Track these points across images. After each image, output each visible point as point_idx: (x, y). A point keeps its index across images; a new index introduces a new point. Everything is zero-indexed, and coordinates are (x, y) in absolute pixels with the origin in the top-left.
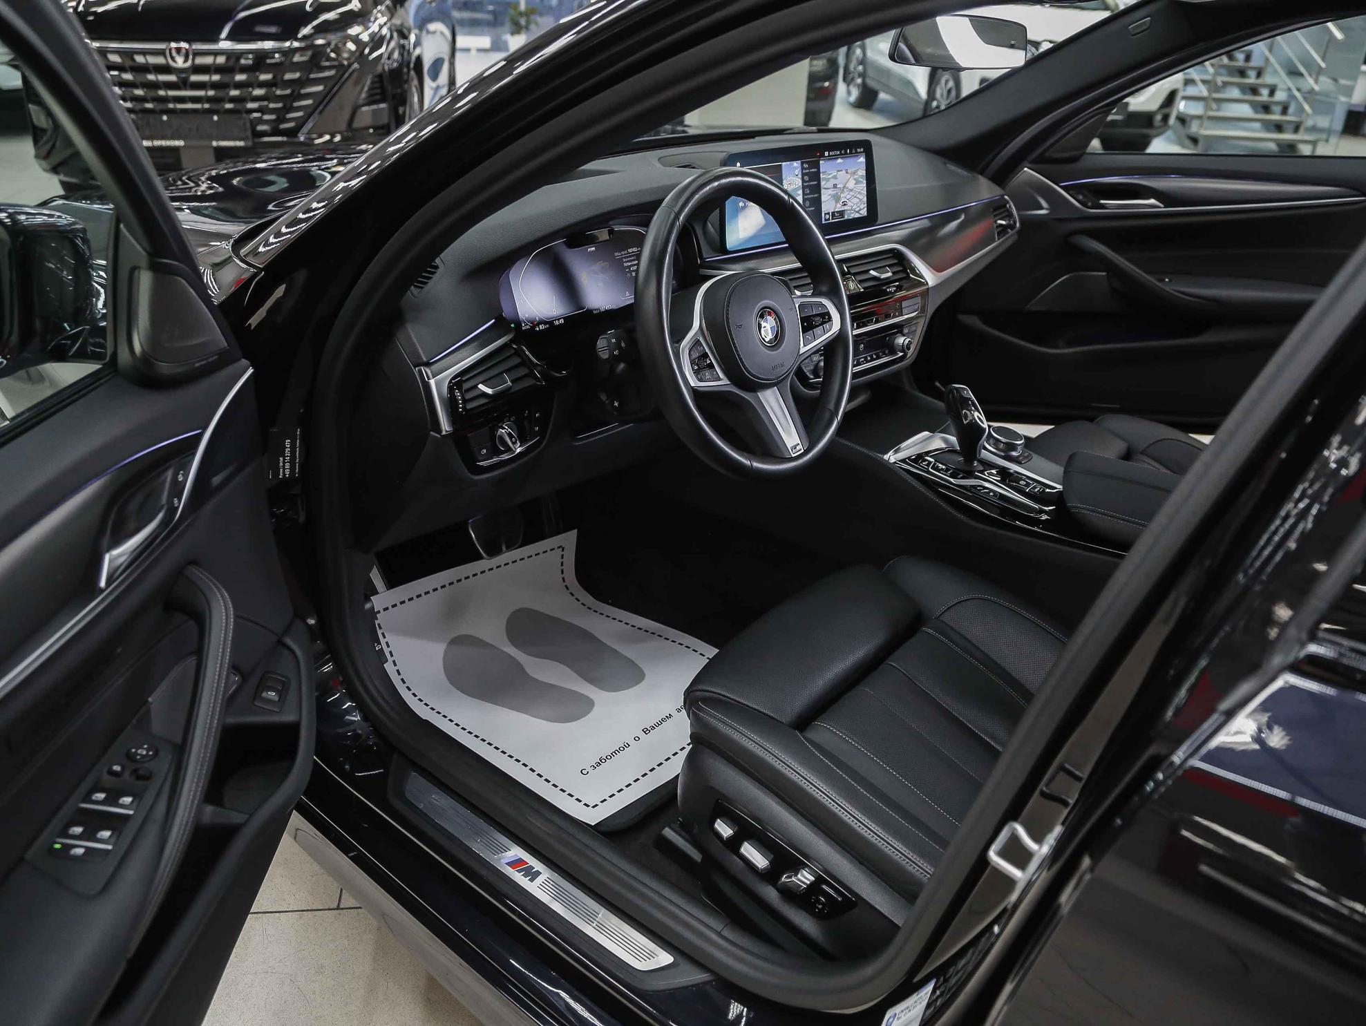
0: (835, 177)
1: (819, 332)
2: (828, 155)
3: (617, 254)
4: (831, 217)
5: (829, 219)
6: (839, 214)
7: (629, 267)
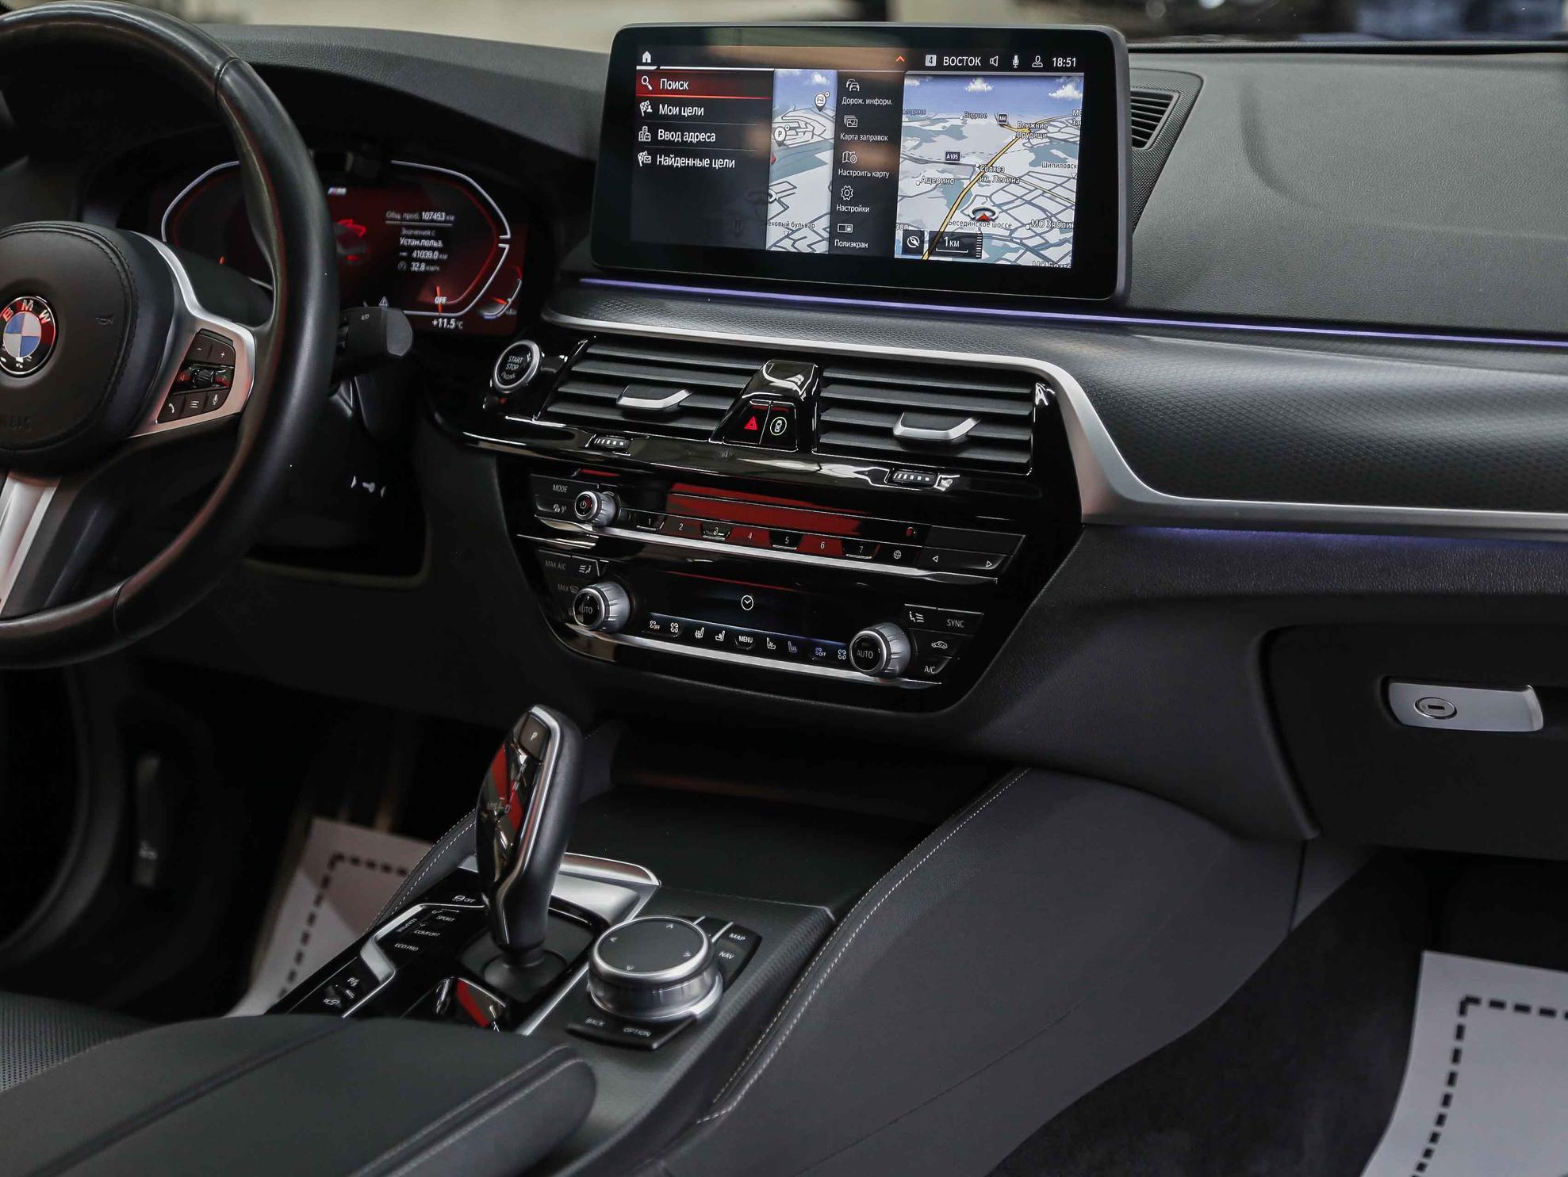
0: (956, 133)
1: (194, 404)
2: (934, 64)
3: (392, 215)
4: (926, 246)
5: (919, 250)
6: (957, 244)
7: (411, 249)
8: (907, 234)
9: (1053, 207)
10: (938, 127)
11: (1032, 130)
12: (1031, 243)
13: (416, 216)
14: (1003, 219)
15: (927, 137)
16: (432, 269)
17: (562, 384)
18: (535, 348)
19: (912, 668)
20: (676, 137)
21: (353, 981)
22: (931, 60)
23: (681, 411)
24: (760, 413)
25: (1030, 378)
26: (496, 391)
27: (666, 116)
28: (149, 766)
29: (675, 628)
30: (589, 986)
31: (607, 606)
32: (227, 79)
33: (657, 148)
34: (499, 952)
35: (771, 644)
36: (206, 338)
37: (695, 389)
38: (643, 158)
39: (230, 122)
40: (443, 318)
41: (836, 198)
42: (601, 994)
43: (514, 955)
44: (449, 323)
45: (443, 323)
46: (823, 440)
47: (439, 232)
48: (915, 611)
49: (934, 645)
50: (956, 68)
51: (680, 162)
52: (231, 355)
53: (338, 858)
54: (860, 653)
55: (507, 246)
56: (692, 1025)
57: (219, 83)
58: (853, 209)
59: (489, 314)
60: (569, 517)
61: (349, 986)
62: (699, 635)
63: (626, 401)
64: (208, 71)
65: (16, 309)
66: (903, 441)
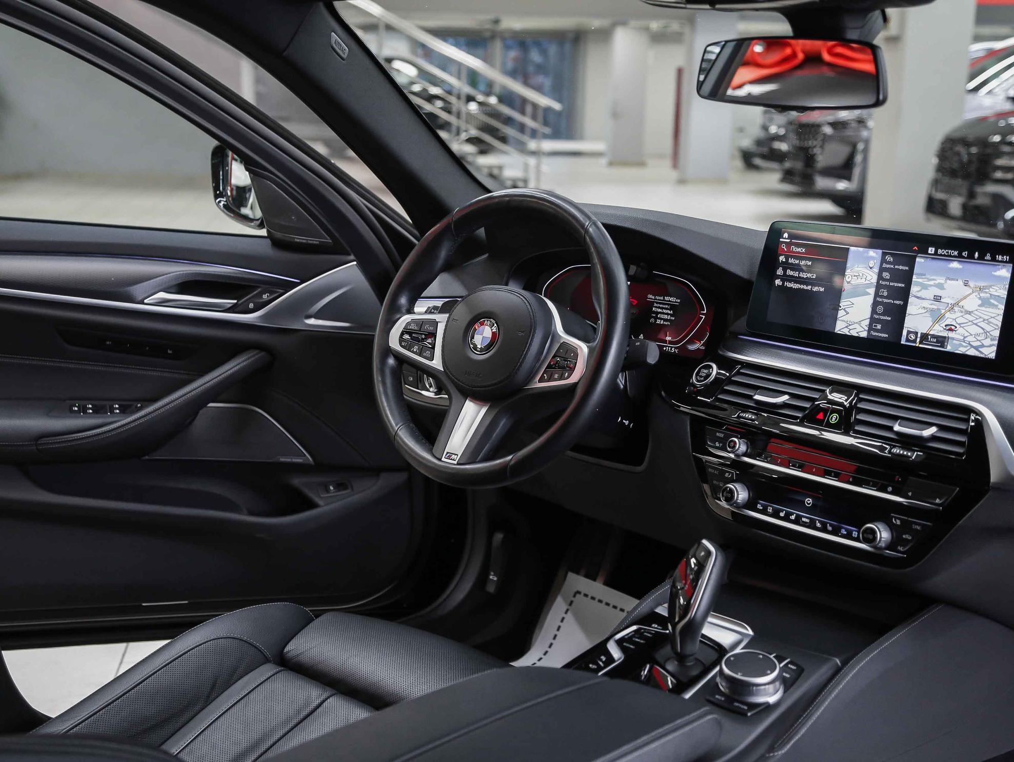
0: (941, 286)
1: (556, 376)
2: (933, 252)
3: (650, 296)
4: (918, 340)
5: (914, 341)
6: (935, 340)
7: (657, 313)
8: (909, 332)
9: (988, 328)
10: (932, 283)
11: (981, 289)
12: (975, 344)
13: (662, 298)
14: (960, 330)
15: (925, 287)
16: (666, 323)
17: (727, 385)
18: (714, 366)
19: (891, 546)
20: (796, 274)
21: (603, 658)
22: (931, 250)
23: (785, 405)
24: (825, 411)
25: (968, 410)
26: (693, 385)
27: (792, 264)
28: (499, 537)
29: (770, 510)
30: (718, 679)
31: (738, 494)
32: (591, 229)
33: (785, 278)
34: (673, 655)
35: (819, 524)
36: (564, 345)
37: (793, 396)
38: (778, 282)
39: (589, 249)
40: (669, 347)
41: (874, 311)
42: (724, 684)
43: (681, 658)
44: (671, 350)
45: (668, 349)
46: (856, 428)
47: (672, 307)
48: (896, 518)
49: (904, 536)
50: (944, 255)
51: (796, 286)
52: (576, 356)
53: (579, 592)
54: (865, 535)
55: (704, 317)
56: (768, 708)
57: (587, 231)
58: (882, 317)
59: (692, 347)
60: (723, 449)
61: (601, 660)
62: (782, 514)
63: (757, 397)
64: (582, 226)
65: (482, 324)
66: (898, 433)
